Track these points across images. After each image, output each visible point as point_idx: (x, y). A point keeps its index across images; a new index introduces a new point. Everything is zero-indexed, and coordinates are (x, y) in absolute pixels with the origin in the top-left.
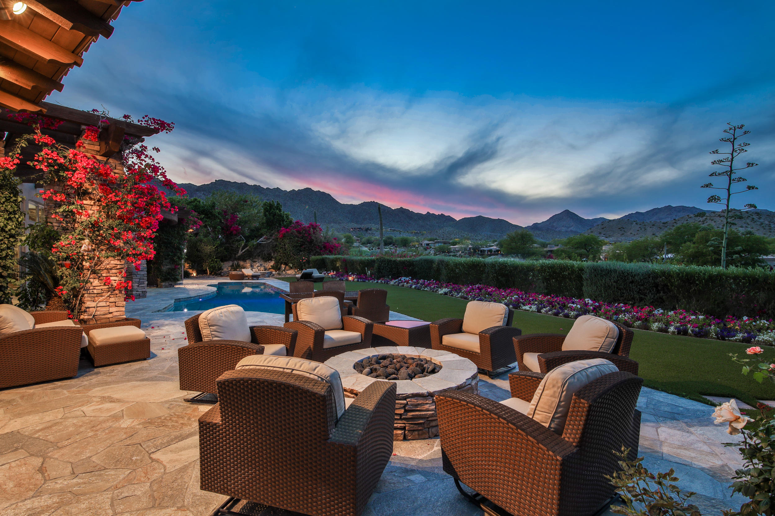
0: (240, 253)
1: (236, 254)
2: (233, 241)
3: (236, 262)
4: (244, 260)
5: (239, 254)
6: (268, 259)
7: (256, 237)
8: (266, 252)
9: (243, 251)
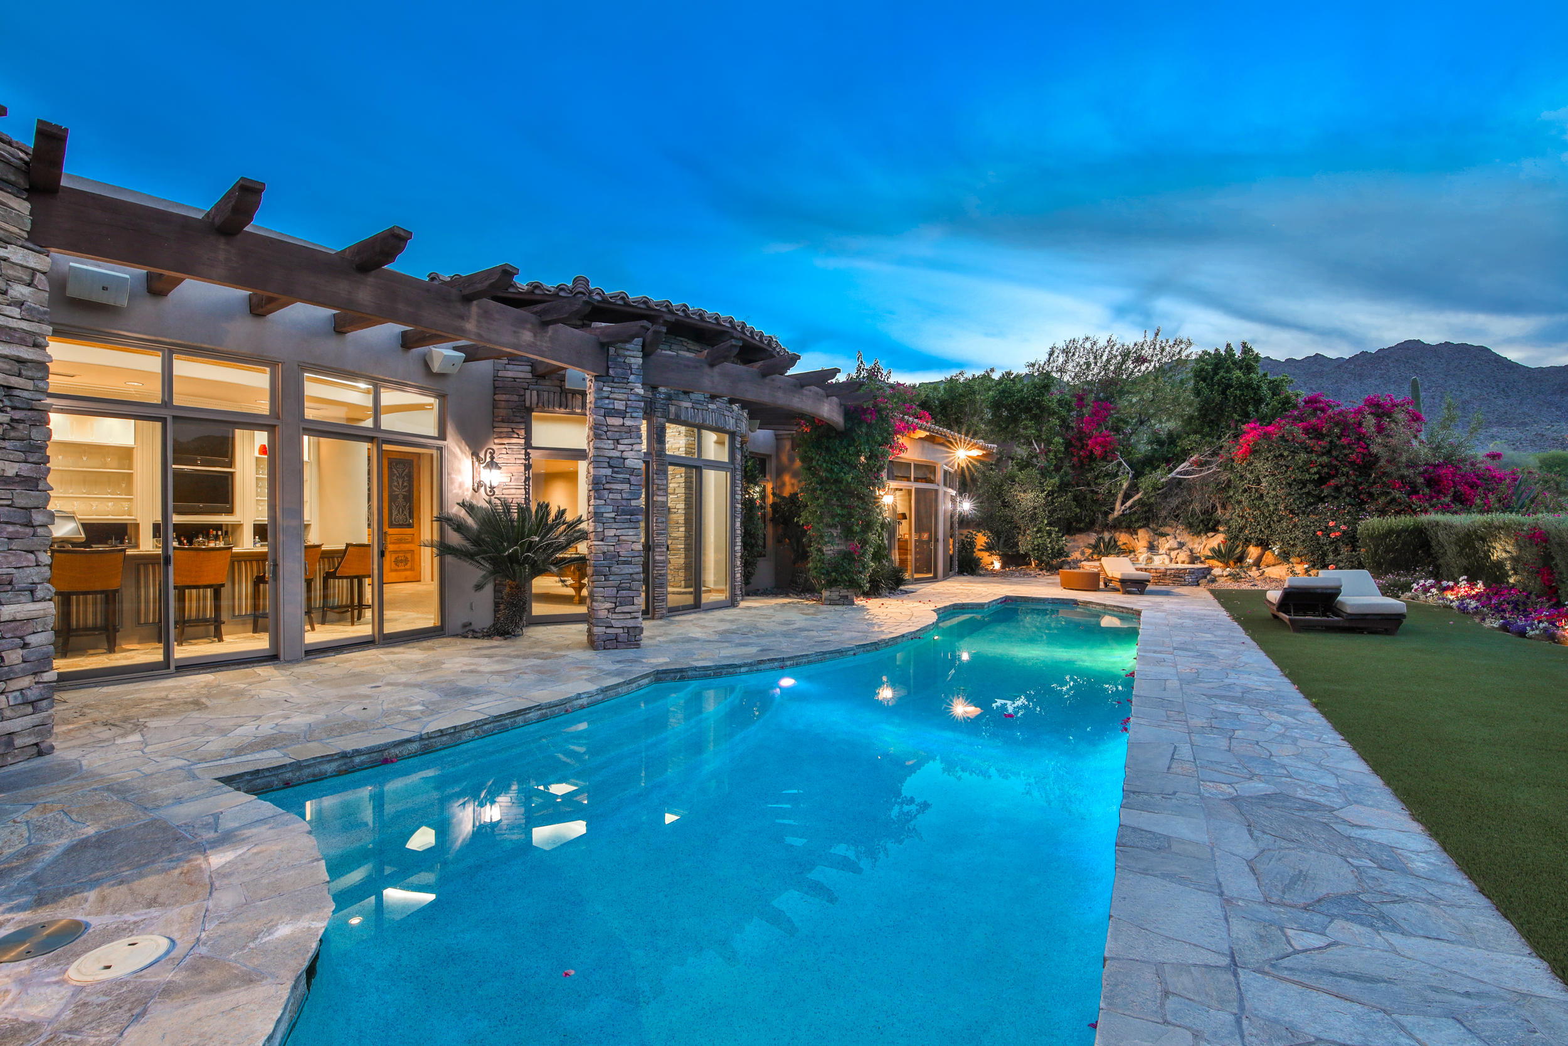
0: (1119, 509)
1: (1106, 514)
2: (1097, 478)
3: (1107, 536)
4: (1132, 530)
5: (1116, 514)
6: (1206, 525)
7: (1168, 461)
8: (1197, 507)
9: (1128, 504)
